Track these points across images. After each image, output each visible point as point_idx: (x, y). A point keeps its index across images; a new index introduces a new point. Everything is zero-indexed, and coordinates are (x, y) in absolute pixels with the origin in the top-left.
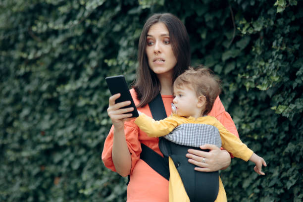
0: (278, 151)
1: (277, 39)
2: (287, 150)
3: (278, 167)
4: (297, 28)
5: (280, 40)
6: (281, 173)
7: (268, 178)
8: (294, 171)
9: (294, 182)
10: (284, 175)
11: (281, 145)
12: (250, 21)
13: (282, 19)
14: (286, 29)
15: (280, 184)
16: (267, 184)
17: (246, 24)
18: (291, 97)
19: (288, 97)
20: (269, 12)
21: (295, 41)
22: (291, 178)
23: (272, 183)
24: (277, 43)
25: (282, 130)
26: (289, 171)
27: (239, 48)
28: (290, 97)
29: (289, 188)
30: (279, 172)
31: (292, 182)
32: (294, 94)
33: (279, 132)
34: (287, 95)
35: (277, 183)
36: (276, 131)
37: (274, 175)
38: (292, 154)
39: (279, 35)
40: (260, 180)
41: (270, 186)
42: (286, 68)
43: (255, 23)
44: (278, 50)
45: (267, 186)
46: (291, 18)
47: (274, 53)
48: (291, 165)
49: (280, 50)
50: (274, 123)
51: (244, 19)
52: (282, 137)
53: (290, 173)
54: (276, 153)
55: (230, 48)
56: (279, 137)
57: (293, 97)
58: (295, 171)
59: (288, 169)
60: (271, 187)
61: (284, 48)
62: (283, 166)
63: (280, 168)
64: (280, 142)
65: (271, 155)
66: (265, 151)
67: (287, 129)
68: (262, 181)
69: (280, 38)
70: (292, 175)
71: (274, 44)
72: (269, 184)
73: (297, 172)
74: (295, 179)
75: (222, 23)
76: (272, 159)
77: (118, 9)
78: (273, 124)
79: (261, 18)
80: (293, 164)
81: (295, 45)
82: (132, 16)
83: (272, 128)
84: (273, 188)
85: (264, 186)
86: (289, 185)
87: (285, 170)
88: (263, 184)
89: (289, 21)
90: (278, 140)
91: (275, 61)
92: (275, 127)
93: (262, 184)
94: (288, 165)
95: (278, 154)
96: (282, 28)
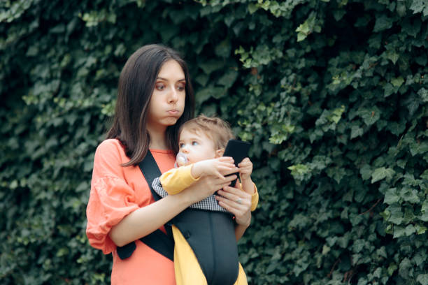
0: (278, 225)
1: (288, 76)
2: (293, 223)
3: (278, 247)
4: (313, 62)
5: (292, 77)
6: (283, 255)
7: (264, 262)
8: (302, 252)
9: (305, 267)
10: (288, 257)
11: (283, 217)
12: (249, 50)
13: (293, 50)
14: (299, 63)
15: (283, 270)
16: (263, 270)
17: (243, 54)
18: (305, 153)
19: (300, 153)
20: (275, 40)
21: (310, 79)
22: (299, 262)
23: (271, 269)
24: (287, 81)
25: (284, 198)
26: (295, 252)
27: (223, 86)
28: (303, 154)
29: (297, 275)
30: (281, 253)
31: (300, 266)
32: (308, 150)
33: (280, 200)
34: (299, 150)
35: (279, 268)
36: (275, 198)
37: (274, 258)
38: (300, 229)
39: (289, 71)
40: (252, 264)
41: (268, 272)
42: (299, 115)
43: (255, 53)
44: (289, 91)
45: (262, 273)
46: (305, 49)
47: (283, 95)
48: (297, 243)
49: (292, 91)
50: (273, 188)
51: (241, 47)
52: (283, 207)
53: (298, 255)
54: (276, 228)
55: (207, 85)
56: (279, 207)
57: (308, 153)
58: (304, 252)
59: (294, 249)
60: (270, 274)
61: (298, 88)
62: (286, 245)
63: (282, 248)
64: (281, 214)
65: (268, 230)
66: (258, 225)
67: (290, 195)
68: (255, 266)
69: (291, 74)
70: (301, 257)
71: (283, 82)
72: (265, 270)
73: (308, 253)
74: (305, 262)
75: (198, 51)
76: (270, 236)
77: (35, 24)
78: (270, 190)
79: (264, 48)
80: (300, 242)
81: (311, 85)
82: (55, 36)
83: (270, 194)
84: (274, 275)
85: (258, 273)
86: (297, 271)
87: (290, 251)
88: (258, 271)
89: (302, 52)
90: (278, 211)
91: (285, 105)
92: (273, 193)
93: (256, 270)
94: (293, 245)
95: (279, 230)
96: (293, 61)
